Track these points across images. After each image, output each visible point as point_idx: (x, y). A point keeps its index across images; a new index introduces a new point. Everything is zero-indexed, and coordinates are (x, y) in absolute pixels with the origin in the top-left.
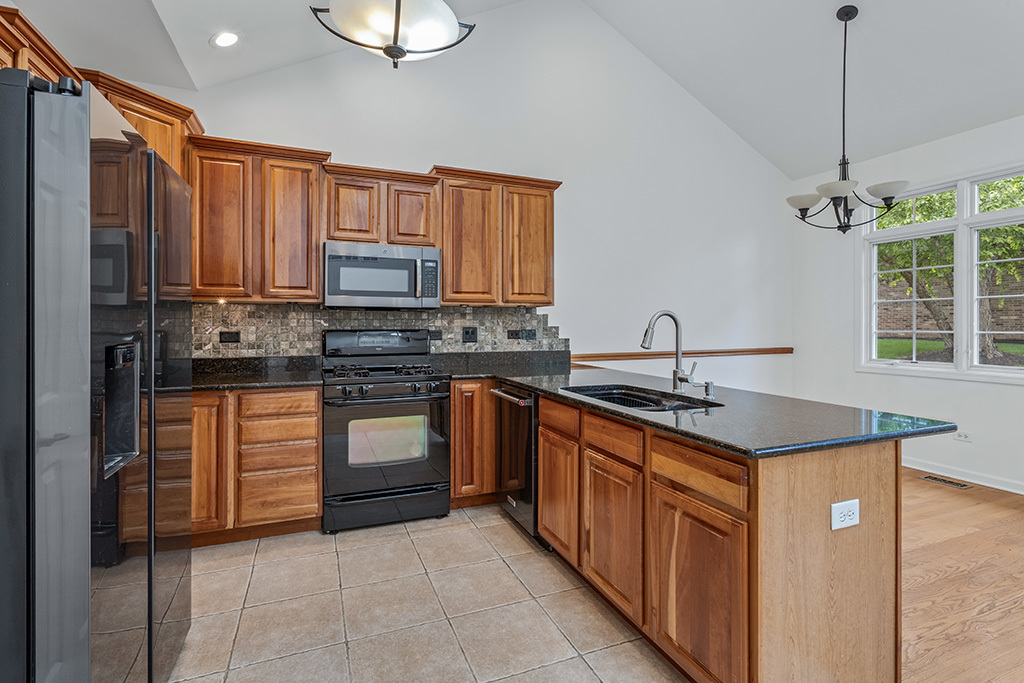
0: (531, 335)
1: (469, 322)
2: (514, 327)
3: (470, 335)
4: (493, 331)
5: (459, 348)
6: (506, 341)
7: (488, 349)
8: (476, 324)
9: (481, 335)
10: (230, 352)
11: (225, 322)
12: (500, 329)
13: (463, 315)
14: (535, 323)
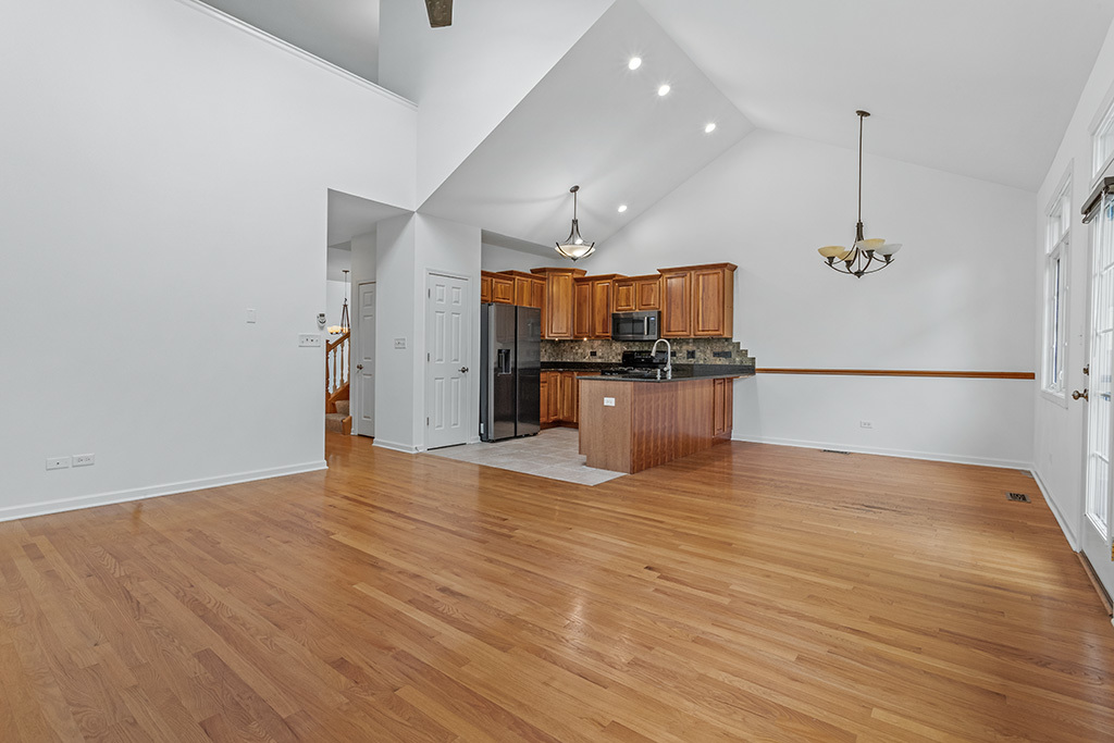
0: (727, 355)
1: (691, 347)
2: (717, 350)
3: (691, 354)
4: (705, 353)
5: (684, 362)
6: (712, 358)
7: (701, 362)
8: (695, 348)
9: (698, 354)
10: (594, 360)
11: (592, 347)
12: (708, 351)
13: (688, 343)
14: (731, 347)
